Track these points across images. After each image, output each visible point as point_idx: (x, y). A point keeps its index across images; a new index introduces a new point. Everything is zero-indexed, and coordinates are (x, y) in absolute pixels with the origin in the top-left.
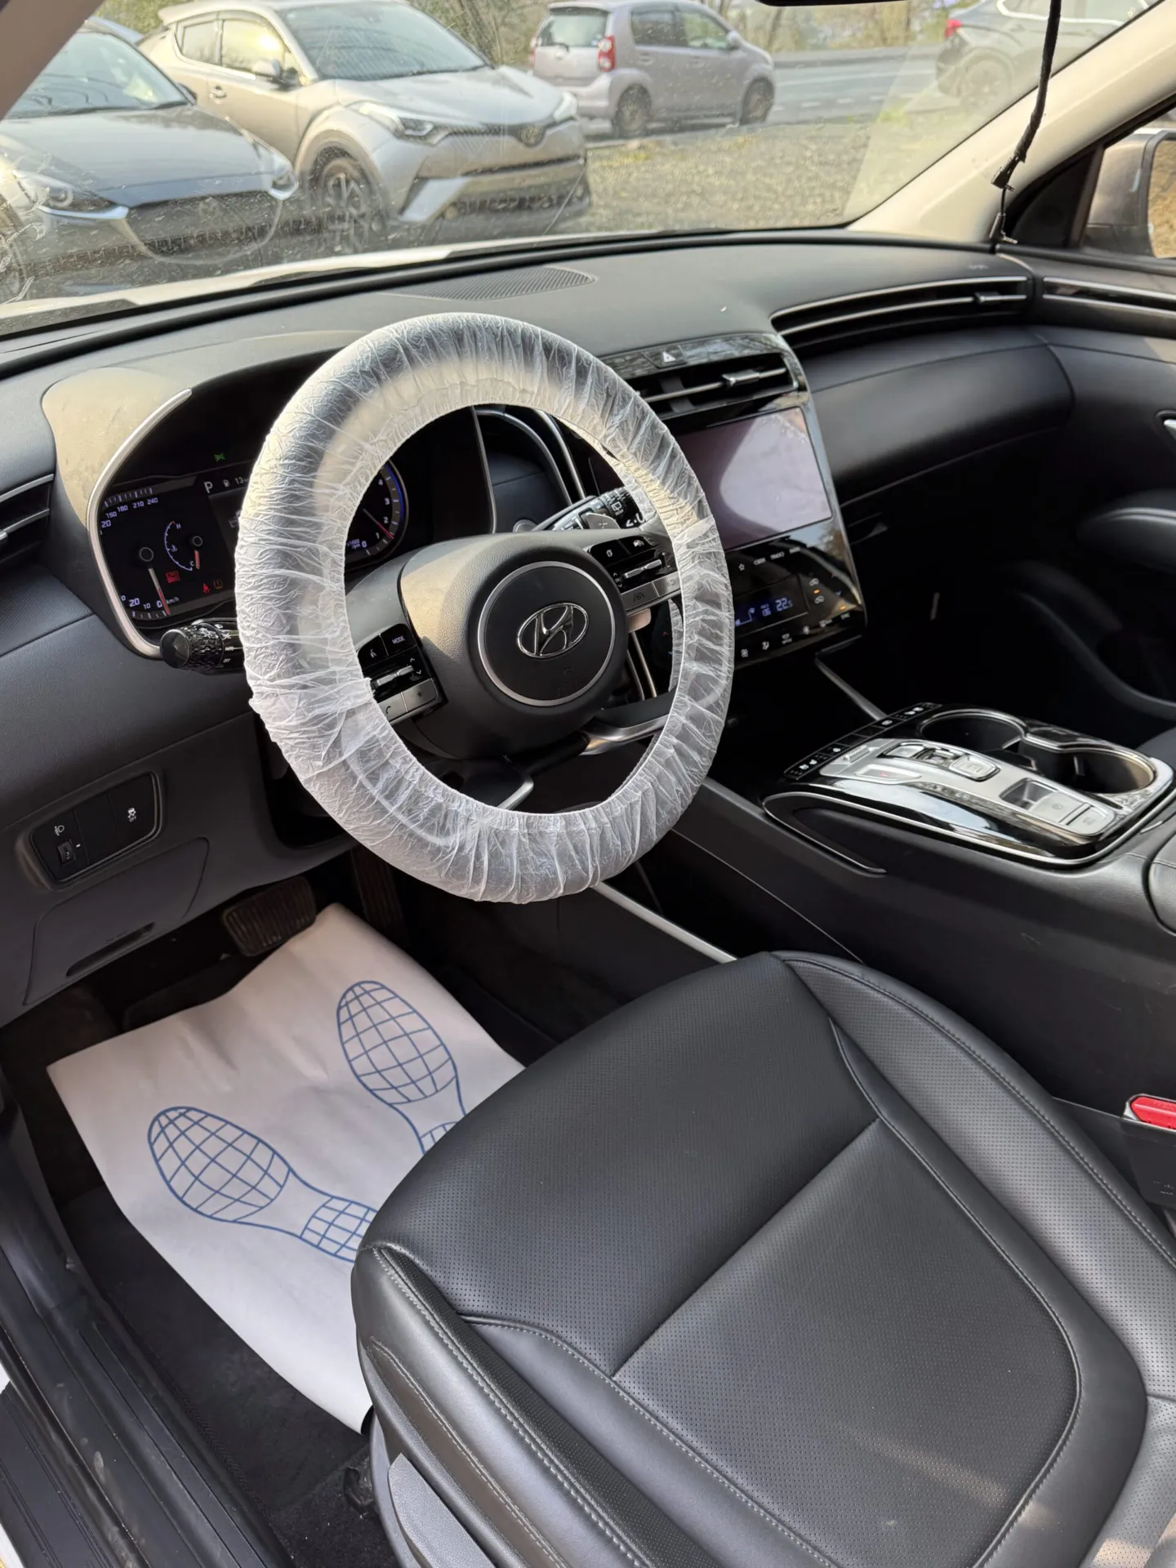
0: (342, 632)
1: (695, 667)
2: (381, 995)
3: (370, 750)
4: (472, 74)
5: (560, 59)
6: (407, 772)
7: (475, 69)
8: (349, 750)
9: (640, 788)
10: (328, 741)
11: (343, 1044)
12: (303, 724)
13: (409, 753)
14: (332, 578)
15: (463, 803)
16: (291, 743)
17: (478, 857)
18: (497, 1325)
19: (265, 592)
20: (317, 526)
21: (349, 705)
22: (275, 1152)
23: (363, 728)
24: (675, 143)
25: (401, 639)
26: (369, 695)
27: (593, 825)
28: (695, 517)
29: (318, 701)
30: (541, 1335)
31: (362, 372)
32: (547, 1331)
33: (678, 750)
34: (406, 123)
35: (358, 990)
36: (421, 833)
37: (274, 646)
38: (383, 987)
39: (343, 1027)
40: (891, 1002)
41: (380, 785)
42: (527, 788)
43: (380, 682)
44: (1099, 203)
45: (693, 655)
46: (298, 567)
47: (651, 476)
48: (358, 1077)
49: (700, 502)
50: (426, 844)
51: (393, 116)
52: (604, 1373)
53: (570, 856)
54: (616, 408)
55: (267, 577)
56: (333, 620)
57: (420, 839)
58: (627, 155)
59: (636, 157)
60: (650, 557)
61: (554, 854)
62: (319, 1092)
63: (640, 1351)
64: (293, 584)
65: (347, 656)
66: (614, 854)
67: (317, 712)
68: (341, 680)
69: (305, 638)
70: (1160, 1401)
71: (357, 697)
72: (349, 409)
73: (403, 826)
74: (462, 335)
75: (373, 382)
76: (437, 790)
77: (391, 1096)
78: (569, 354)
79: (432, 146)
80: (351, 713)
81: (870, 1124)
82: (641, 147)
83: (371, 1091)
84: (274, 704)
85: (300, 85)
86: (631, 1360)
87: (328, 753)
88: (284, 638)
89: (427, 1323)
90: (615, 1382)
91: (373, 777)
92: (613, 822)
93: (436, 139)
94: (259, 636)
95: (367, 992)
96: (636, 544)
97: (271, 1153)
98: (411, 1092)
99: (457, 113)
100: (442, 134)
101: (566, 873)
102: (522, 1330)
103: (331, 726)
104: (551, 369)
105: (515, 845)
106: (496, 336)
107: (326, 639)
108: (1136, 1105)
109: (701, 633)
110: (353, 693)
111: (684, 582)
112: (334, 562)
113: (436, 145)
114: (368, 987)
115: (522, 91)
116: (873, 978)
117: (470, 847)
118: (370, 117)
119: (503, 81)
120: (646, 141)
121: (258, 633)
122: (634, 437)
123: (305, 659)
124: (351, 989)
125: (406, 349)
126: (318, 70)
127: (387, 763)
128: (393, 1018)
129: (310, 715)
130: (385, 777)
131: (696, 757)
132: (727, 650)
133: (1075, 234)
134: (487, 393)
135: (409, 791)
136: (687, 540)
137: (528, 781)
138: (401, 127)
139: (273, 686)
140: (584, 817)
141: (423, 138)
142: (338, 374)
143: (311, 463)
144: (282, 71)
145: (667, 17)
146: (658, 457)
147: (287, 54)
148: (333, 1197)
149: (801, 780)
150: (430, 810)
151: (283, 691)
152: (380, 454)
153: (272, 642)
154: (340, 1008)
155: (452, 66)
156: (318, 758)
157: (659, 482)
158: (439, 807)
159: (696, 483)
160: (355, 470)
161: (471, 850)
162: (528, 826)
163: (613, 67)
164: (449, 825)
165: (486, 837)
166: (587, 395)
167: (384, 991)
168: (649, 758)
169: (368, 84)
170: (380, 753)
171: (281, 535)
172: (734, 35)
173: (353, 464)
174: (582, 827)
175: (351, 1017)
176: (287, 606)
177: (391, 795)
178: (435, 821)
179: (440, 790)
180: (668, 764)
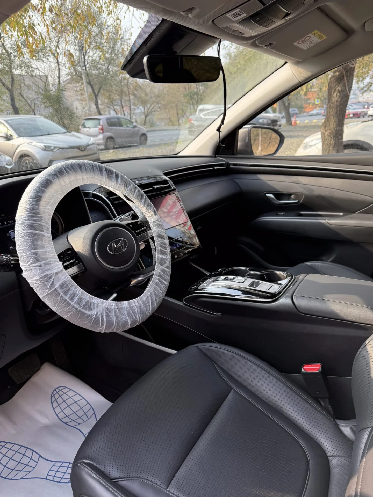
0: (52, 249)
1: (161, 256)
2: (65, 391)
3: (64, 285)
4: (64, 134)
5: (88, 131)
6: (77, 291)
7: (65, 133)
8: (57, 285)
9: (150, 292)
10: (50, 282)
11: (54, 409)
12: (41, 278)
13: (77, 285)
14: (47, 233)
15: (96, 300)
16: (37, 285)
17: (102, 317)
18: (125, 480)
19: (26, 238)
20: (42, 217)
21: (56, 271)
22: (33, 451)
23: (61, 278)
24: (123, 151)
25: (70, 252)
26: (62, 268)
27: (137, 304)
28: (154, 215)
29: (46, 270)
30: (141, 480)
31: (52, 174)
32: (142, 478)
33: (159, 280)
34: (46, 147)
35: (57, 390)
36: (83, 310)
37: (29, 254)
38: (66, 387)
39: (53, 403)
40: (230, 353)
41: (68, 296)
42: (115, 295)
43: (65, 264)
44: (239, 144)
45: (159, 253)
46: (36, 230)
47: (140, 204)
48: (60, 420)
49: (155, 211)
50: (85, 314)
51: (42, 145)
52: (164, 488)
53: (131, 314)
54: (128, 186)
55: (26, 233)
56: (48, 245)
57: (83, 312)
58: (110, 154)
59: (112, 154)
60: (143, 227)
61: (126, 314)
62: (47, 428)
63: (174, 478)
64: (35, 234)
65: (53, 256)
66: (144, 313)
67: (45, 274)
68: (52, 263)
69: (39, 251)
70: (332, 457)
71: (59, 268)
72: (49, 184)
73: (76, 309)
74: (81, 165)
75: (55, 177)
76: (87, 296)
77: (73, 424)
78: (113, 171)
79: (54, 152)
80: (57, 274)
81: (231, 391)
82: (114, 152)
83: (65, 423)
84: (31, 272)
85: (13, 139)
86: (172, 482)
87: (50, 287)
88: (33, 251)
89: (101, 483)
90: (168, 491)
91: (66, 294)
92: (143, 302)
93: (55, 150)
94: (25, 251)
95: (61, 390)
96: (138, 223)
97: (32, 451)
98: (80, 421)
99: (61, 144)
100: (56, 149)
101: (130, 319)
102: (134, 480)
103: (50, 278)
104: (108, 175)
105: (114, 312)
106: (91, 166)
107: (47, 251)
108: (304, 367)
109: (161, 246)
110: (57, 267)
111: (154, 232)
112: (48, 228)
113: (55, 152)
114: (60, 388)
115: (79, 138)
116: (223, 346)
117: (100, 313)
118: (35, 146)
119: (73, 135)
120: (114, 150)
121: (24, 251)
122: (134, 194)
123: (40, 258)
124: (55, 390)
125: (65, 168)
126: (18, 134)
127: (69, 289)
128: (70, 397)
129: (43, 275)
130: (69, 293)
131: (165, 282)
132: (168, 251)
133: (235, 152)
134: (90, 181)
135: (78, 297)
136: (153, 220)
137: (115, 293)
138: (44, 148)
139: (30, 267)
140: (134, 302)
141: (52, 150)
142: (45, 175)
143: (38, 200)
144: (7, 135)
145: (116, 120)
146: (142, 199)
147: (8, 131)
148: (56, 462)
149: (193, 291)
150: (85, 303)
151: (33, 268)
152: (59, 197)
153: (29, 253)
154: (52, 397)
155: (58, 132)
156: (47, 289)
157: (142, 205)
158: (88, 302)
159: (153, 206)
160: (52, 201)
161: (100, 315)
162: (117, 306)
163: (103, 132)
164: (92, 307)
165: (104, 310)
166: (119, 182)
167: (66, 389)
168: (151, 283)
169: (34, 138)
170: (67, 286)
171: (30, 220)
172: (135, 124)
173: (51, 200)
174: (134, 305)
175: (56, 400)
176: (33, 242)
177: (72, 298)
178: (87, 306)
179: (88, 296)
180: (157, 284)
